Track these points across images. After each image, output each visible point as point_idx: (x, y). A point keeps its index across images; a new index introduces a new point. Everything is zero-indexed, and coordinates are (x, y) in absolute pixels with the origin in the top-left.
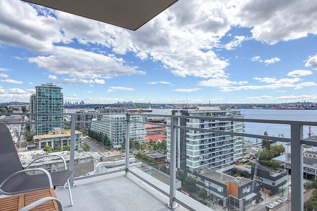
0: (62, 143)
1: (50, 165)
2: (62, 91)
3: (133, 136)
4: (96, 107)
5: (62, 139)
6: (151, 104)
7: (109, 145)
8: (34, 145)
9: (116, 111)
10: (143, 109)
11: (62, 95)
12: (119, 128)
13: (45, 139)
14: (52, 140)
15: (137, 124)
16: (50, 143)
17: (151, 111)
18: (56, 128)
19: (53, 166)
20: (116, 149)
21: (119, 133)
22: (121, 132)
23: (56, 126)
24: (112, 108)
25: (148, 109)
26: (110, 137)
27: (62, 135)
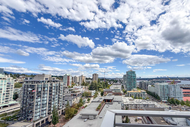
0: (138, 96)
1: (137, 105)
2: (135, 73)
3: (173, 96)
4: (148, 79)
5: (138, 94)
6: (179, 78)
7: (159, 99)
8: (127, 95)
9: (159, 82)
10: (175, 81)
11: (135, 74)
12: (165, 91)
13: (131, 93)
14: (134, 94)
15: (176, 89)
16: (133, 95)
17: (180, 82)
18: (134, 89)
19: (138, 105)
20: (164, 102)
21: (165, 93)
22: (166, 93)
23: (134, 88)
24: (157, 80)
25: (178, 81)
26: (159, 95)
27: (137, 92)
